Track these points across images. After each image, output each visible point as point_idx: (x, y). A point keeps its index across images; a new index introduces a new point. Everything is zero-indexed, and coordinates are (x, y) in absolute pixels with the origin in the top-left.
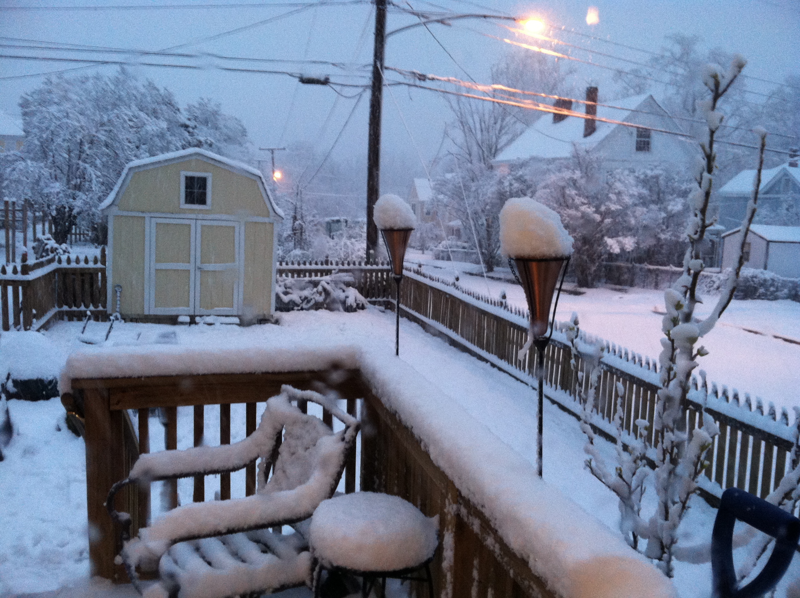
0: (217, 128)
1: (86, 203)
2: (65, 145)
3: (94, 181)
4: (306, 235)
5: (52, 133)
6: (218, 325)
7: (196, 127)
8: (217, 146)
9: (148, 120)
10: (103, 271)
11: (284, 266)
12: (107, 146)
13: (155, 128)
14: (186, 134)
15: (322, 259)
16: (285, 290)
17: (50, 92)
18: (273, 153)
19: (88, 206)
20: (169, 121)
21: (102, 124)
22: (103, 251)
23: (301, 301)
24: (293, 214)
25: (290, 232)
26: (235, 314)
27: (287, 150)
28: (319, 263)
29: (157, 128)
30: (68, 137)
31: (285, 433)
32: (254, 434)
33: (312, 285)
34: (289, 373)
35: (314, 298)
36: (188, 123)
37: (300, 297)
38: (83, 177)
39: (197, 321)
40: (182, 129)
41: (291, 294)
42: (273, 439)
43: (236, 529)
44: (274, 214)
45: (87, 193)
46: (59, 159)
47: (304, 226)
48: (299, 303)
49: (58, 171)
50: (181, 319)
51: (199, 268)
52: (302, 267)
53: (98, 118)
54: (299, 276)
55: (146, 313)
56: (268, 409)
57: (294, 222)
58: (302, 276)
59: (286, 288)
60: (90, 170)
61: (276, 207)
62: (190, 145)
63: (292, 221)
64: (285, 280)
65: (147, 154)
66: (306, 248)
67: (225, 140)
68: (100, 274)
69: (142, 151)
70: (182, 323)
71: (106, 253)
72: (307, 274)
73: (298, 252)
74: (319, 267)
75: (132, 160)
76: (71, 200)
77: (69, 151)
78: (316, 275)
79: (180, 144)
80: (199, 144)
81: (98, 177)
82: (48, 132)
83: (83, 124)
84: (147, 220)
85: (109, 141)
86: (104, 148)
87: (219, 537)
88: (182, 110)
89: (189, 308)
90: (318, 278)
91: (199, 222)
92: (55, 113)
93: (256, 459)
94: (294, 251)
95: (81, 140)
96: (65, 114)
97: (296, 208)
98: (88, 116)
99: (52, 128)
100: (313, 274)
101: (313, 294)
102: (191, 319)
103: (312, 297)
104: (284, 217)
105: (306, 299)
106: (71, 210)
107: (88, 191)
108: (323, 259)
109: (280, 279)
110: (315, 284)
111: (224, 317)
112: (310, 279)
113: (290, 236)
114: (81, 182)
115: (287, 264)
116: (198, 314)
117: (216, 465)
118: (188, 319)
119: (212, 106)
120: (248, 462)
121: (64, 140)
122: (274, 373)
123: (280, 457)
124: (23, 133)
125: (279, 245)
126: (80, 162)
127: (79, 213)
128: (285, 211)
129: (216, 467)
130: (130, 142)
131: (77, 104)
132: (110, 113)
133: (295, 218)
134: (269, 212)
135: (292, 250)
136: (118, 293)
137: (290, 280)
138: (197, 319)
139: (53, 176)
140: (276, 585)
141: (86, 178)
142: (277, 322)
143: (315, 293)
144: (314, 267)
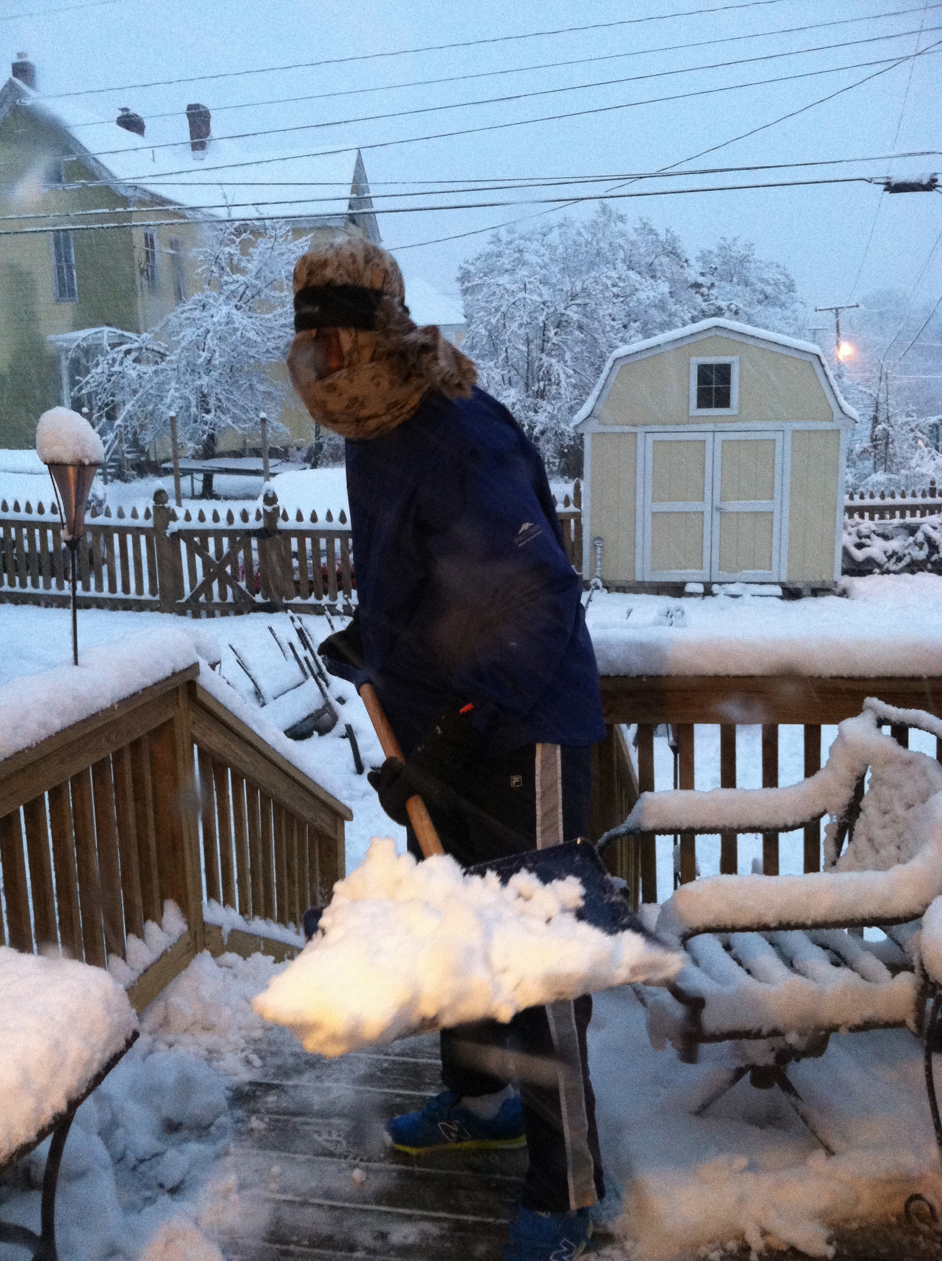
0: (747, 284)
1: (552, 417)
2: (522, 331)
3: (563, 384)
4: (895, 448)
5: (504, 315)
6: (747, 597)
7: (713, 285)
8: (746, 313)
9: (641, 284)
10: (578, 516)
11: (857, 501)
12: (580, 328)
13: (651, 294)
14: (699, 299)
15: (924, 487)
16: (857, 540)
17: (499, 255)
18: (837, 315)
19: (555, 421)
20: (672, 281)
21: (574, 297)
22: (577, 488)
23: (886, 560)
24: (873, 414)
25: (867, 444)
26: (776, 580)
27: (862, 307)
28: (919, 494)
29: (656, 294)
30: (526, 319)
31: (872, 778)
32: (819, 775)
33: (906, 532)
34: (879, 679)
35: (909, 554)
36: (701, 280)
37: (885, 552)
38: (547, 377)
39: (715, 592)
40: (693, 291)
41: (869, 546)
42: (850, 786)
43: (793, 923)
44: (841, 415)
45: (554, 402)
46: (515, 356)
47: (891, 433)
48: (882, 563)
49: (513, 372)
50: (689, 588)
51: (718, 509)
52: (889, 501)
53: (568, 287)
54: (882, 517)
55: (639, 578)
56: (841, 736)
57: (874, 427)
58: (888, 516)
59: (860, 537)
60: (557, 367)
61: (843, 403)
62: (704, 315)
63: (870, 425)
64: (858, 524)
65: (640, 336)
66: (894, 468)
67: (760, 302)
68: (572, 521)
69: (632, 332)
70: (691, 595)
71: (582, 489)
72: (898, 513)
73: (880, 477)
74: (919, 500)
75: (617, 347)
76: (531, 414)
77: (528, 342)
78: (913, 515)
79: (690, 315)
80: (719, 312)
81: (568, 377)
82: (499, 315)
83: (546, 297)
84: (640, 437)
85: (585, 321)
86: (577, 333)
87: (765, 933)
88: (692, 262)
89: (702, 572)
90: (917, 519)
91: (720, 437)
92: (508, 286)
93: (822, 815)
94: (873, 476)
95: (544, 322)
96: (522, 286)
97: (877, 403)
98: (553, 286)
99: (503, 309)
100: (908, 513)
101: (906, 548)
102: (705, 588)
103: (906, 552)
104: (858, 419)
105: (894, 556)
106: (532, 428)
107: (554, 399)
108: (927, 487)
109: (850, 522)
110: (912, 530)
111: (757, 585)
112: (902, 521)
113: (864, 451)
114: (545, 386)
115: (862, 497)
116: (716, 581)
117: (757, 819)
118: (700, 588)
119: (739, 249)
120: (808, 819)
121: (521, 325)
122: (851, 679)
123: (862, 815)
124: (463, 320)
125: (848, 467)
126: (544, 356)
127: (543, 433)
128: (858, 409)
129: (756, 822)
130: (614, 320)
131: (538, 268)
132: (584, 277)
133: (875, 420)
134: (833, 413)
135: (870, 475)
136: (599, 549)
137: (867, 525)
138: (715, 588)
139: (506, 378)
140: (858, 1021)
141: (553, 380)
142: (844, 593)
143: (910, 545)
144: (909, 500)
